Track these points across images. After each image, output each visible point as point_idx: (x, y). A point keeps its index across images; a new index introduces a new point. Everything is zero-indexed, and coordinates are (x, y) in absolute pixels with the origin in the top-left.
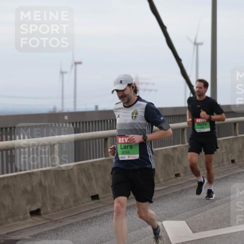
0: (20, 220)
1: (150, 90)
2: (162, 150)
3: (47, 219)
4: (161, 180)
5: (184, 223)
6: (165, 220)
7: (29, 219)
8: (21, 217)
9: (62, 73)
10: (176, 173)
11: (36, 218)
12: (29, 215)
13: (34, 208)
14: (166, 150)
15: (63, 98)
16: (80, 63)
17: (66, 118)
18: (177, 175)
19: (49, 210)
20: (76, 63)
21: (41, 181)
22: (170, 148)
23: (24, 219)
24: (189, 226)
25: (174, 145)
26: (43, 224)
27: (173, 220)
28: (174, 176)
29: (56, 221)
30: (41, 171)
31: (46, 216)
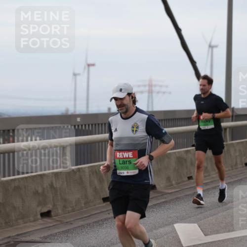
0: (30, 222)
1: (164, 93)
2: (175, 153)
3: (57, 221)
4: (174, 182)
5: (196, 225)
6: (176, 222)
7: (40, 221)
8: (32, 219)
9: (75, 75)
10: (189, 176)
11: (46, 220)
12: (39, 216)
13: (45, 210)
14: (179, 152)
15: (75, 100)
16: (93, 65)
17: (79, 119)
18: (190, 178)
19: (60, 211)
20: (89, 65)
21: (52, 183)
22: (183, 151)
23: (35, 221)
24: (201, 230)
25: (187, 147)
26: (54, 226)
27: (185, 223)
28: (187, 179)
29: (67, 222)
30: (53, 173)
31: (56, 218)
